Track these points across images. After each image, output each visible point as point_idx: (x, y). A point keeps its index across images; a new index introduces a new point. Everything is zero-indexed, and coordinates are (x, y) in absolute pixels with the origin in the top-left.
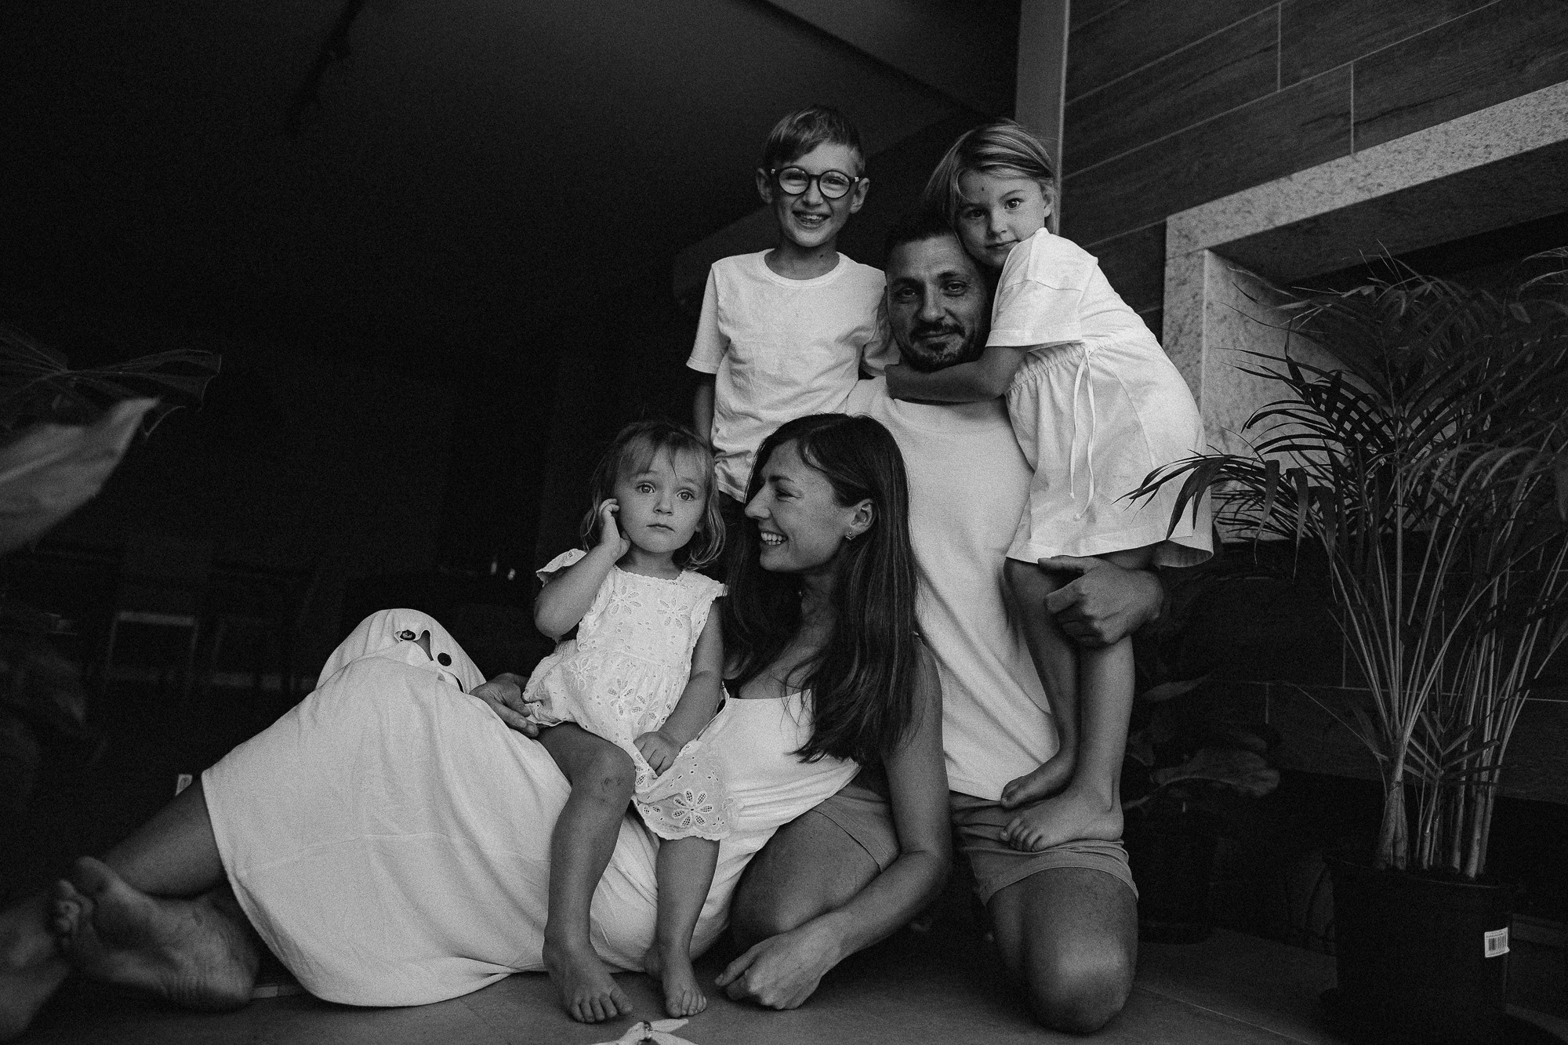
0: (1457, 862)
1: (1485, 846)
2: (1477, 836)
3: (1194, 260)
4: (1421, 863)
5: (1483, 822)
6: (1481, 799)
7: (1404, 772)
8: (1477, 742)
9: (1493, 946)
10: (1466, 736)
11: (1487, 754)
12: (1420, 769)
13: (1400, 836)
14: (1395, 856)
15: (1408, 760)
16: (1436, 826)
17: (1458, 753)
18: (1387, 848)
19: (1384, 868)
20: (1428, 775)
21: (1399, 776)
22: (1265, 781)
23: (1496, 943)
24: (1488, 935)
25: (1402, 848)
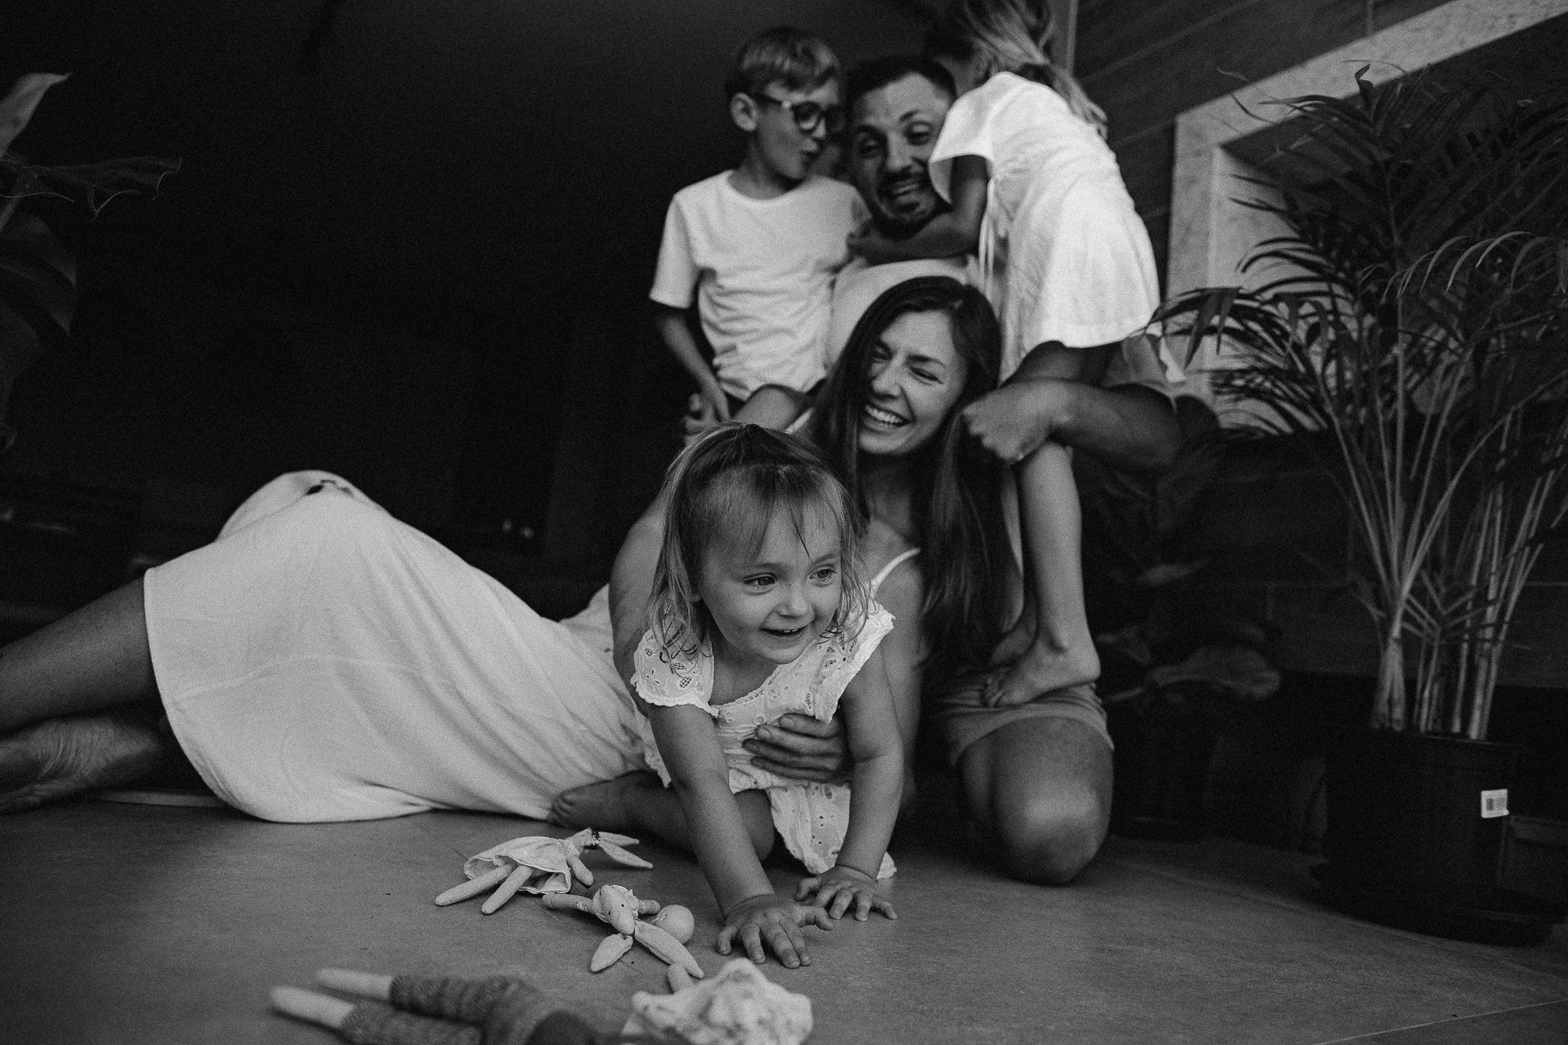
0: (1457, 727)
1: (1487, 712)
2: (1478, 700)
3: (1203, 158)
4: (1418, 726)
5: (1486, 687)
6: (1483, 664)
7: (1404, 631)
8: (1481, 600)
9: (1490, 806)
10: (1470, 595)
11: (1491, 613)
12: (1419, 627)
13: (1396, 696)
14: (1391, 720)
15: (1407, 617)
16: (1436, 692)
17: (1460, 611)
18: (1382, 708)
19: (1377, 727)
20: (1428, 635)
21: (1396, 632)
22: (1264, 682)
23: (1494, 803)
24: (1486, 795)
25: (1399, 712)
